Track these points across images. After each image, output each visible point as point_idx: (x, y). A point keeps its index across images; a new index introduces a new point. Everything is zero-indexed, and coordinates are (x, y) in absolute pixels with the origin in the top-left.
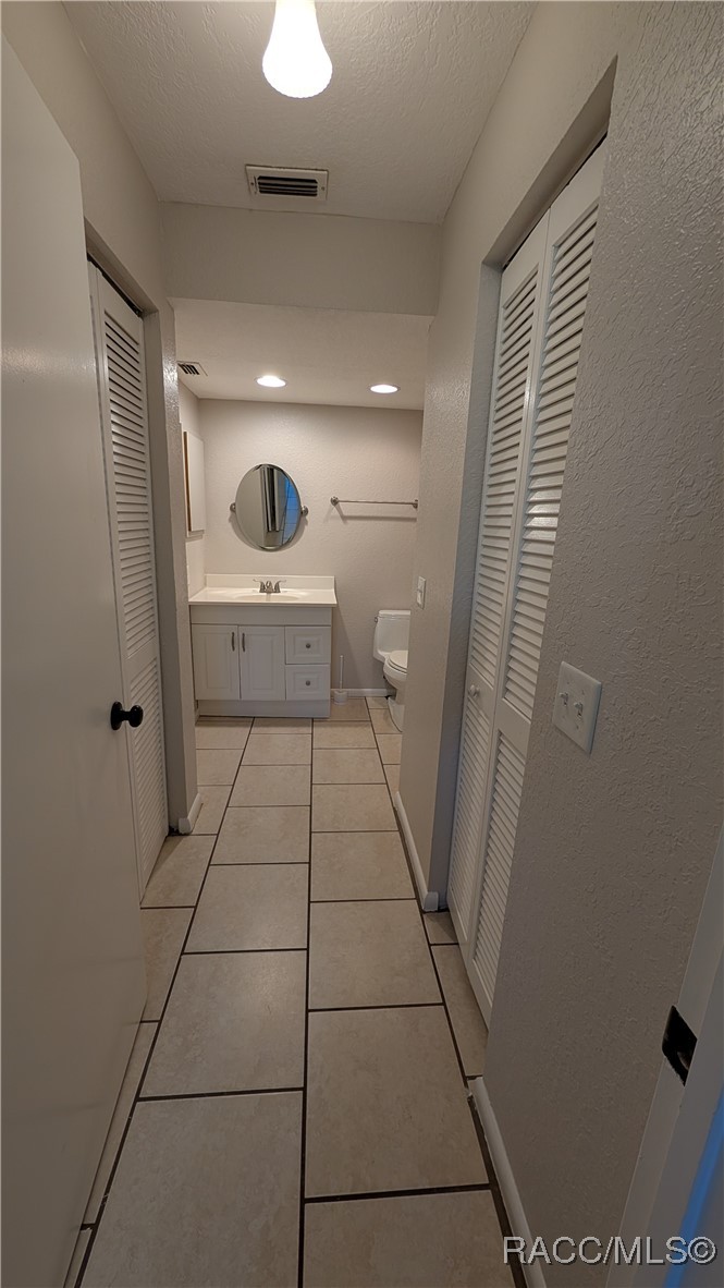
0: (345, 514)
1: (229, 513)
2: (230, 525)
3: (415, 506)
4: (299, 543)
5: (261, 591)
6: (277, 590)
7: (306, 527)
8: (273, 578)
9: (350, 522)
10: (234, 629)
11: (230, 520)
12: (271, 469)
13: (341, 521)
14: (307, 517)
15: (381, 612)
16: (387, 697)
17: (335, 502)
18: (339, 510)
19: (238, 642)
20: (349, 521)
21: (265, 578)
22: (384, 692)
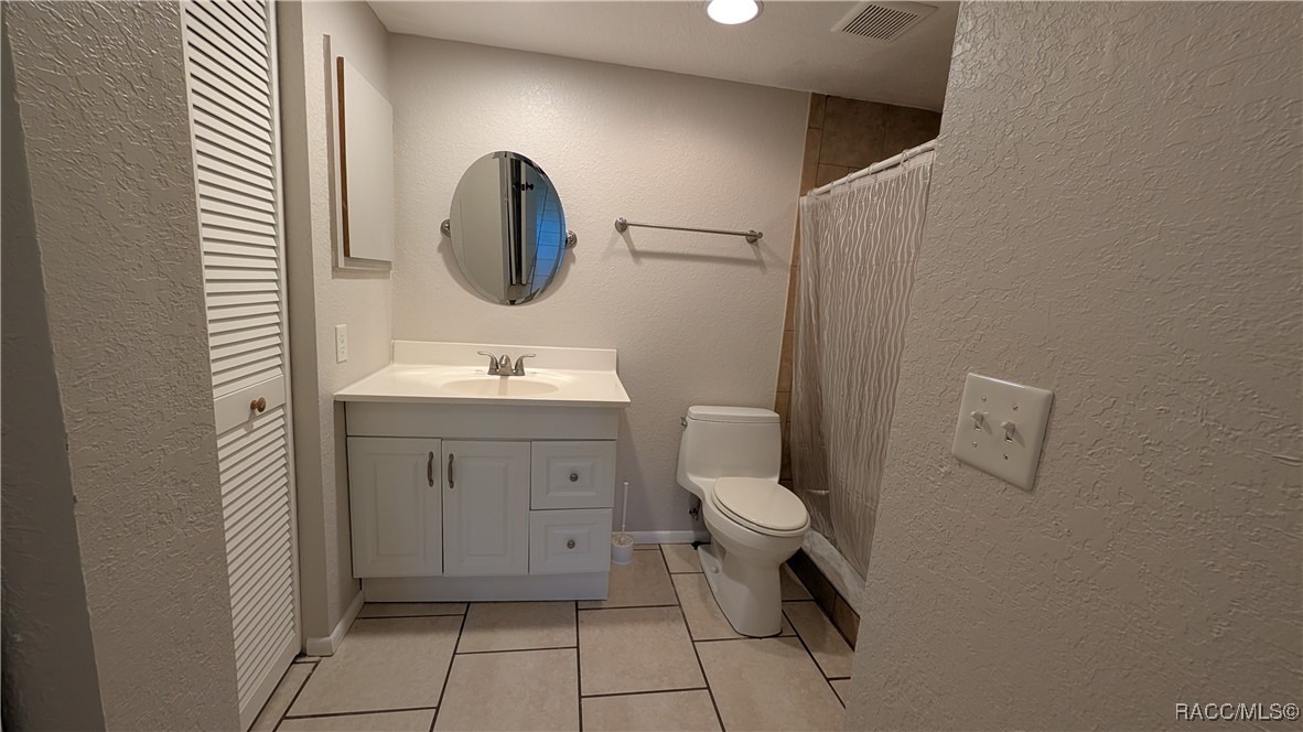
0: (638, 248)
1: (438, 236)
2: (439, 258)
3: (753, 238)
4: (558, 292)
5: (492, 372)
6: (519, 370)
7: (572, 267)
8: (513, 351)
9: (646, 262)
10: (433, 446)
11: (440, 249)
12: (518, 162)
13: (630, 260)
14: (575, 250)
15: (694, 410)
16: (695, 545)
17: (622, 227)
18: (629, 241)
19: (441, 471)
20: (643, 260)
21: (499, 350)
22: (690, 535)
